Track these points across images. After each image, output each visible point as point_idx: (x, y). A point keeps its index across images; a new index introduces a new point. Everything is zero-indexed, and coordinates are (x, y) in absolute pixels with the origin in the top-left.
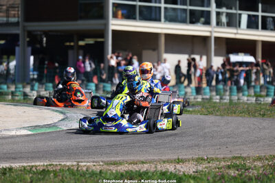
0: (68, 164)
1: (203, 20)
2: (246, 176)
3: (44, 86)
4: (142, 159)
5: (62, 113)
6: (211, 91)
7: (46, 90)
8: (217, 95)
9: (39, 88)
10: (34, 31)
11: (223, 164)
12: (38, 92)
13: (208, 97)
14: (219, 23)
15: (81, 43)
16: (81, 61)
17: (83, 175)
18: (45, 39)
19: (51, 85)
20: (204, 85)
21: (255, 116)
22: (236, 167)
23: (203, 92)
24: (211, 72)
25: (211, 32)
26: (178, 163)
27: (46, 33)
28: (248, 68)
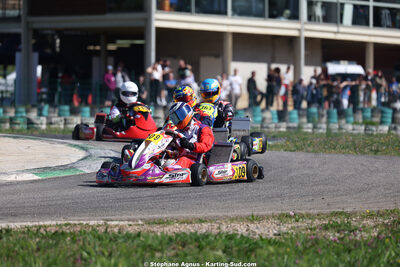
0: (92, 223)
1: (288, 12)
2: (351, 240)
3: (57, 111)
4: (200, 215)
5: (82, 148)
6: (300, 116)
7: (59, 115)
8: (309, 122)
9: (49, 112)
10: (43, 29)
11: (317, 222)
12: (48, 118)
13: (295, 125)
14: (311, 17)
15: (111, 47)
16: (111, 72)
17: (114, 239)
18: (58, 41)
19: (67, 108)
20: (290, 108)
21: (364, 153)
22: (337, 228)
23: (287, 117)
24: (300, 88)
25: (299, 30)
26: (252, 222)
27: (60, 33)
28: (354, 83)
